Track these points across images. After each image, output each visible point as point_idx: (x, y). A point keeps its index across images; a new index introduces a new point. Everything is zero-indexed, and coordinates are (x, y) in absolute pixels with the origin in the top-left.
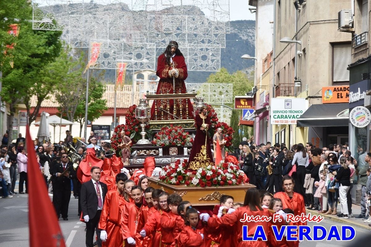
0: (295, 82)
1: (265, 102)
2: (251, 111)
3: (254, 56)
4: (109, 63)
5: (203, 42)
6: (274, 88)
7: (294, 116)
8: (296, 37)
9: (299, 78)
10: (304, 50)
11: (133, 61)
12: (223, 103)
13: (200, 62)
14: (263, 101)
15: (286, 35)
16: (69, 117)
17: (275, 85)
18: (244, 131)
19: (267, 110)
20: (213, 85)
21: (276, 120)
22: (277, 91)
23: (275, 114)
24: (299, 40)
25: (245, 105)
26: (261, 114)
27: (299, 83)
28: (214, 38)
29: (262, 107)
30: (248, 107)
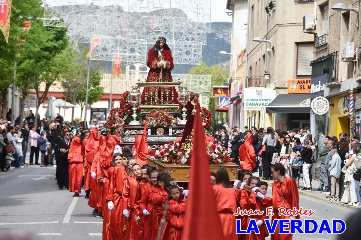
0: (265, 75)
1: (238, 91)
2: (227, 99)
3: (230, 52)
4: (107, 56)
5: (187, 39)
6: (246, 80)
7: (263, 103)
8: (266, 37)
9: (268, 72)
10: (273, 49)
11: (127, 54)
12: (202, 91)
13: (184, 56)
14: (237, 91)
15: (257, 35)
16: (72, 101)
17: (247, 77)
18: (220, 116)
19: (240, 98)
20: (195, 76)
21: (249, 106)
22: (250, 82)
23: (247, 102)
24: (269, 39)
25: (221, 94)
26: (235, 102)
27: (269, 76)
28: (196, 37)
29: (236, 96)
30: (224, 95)
